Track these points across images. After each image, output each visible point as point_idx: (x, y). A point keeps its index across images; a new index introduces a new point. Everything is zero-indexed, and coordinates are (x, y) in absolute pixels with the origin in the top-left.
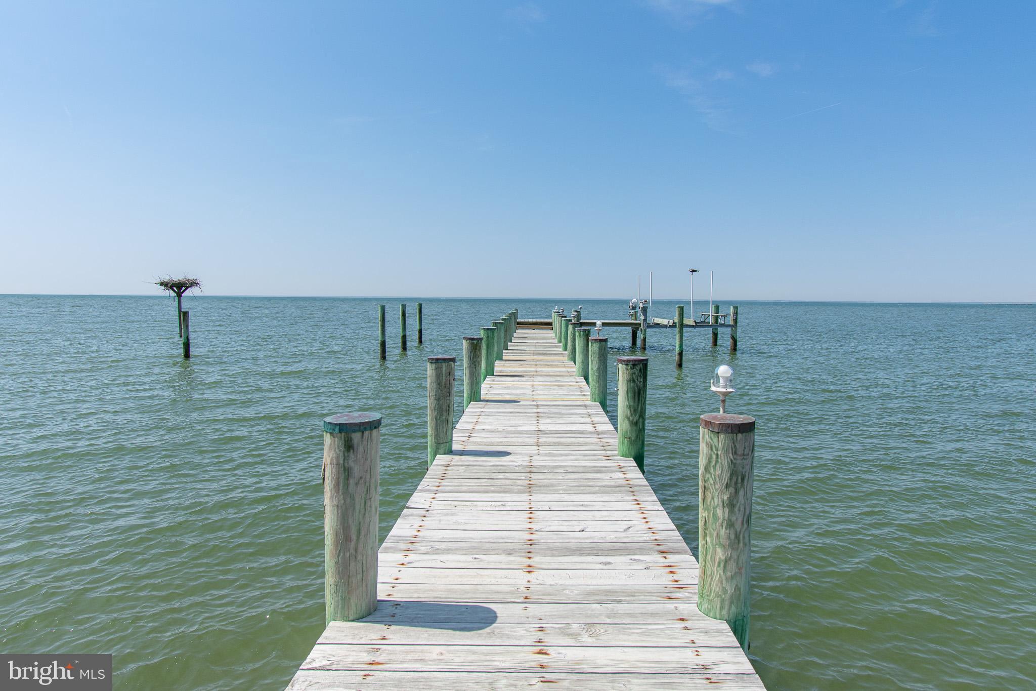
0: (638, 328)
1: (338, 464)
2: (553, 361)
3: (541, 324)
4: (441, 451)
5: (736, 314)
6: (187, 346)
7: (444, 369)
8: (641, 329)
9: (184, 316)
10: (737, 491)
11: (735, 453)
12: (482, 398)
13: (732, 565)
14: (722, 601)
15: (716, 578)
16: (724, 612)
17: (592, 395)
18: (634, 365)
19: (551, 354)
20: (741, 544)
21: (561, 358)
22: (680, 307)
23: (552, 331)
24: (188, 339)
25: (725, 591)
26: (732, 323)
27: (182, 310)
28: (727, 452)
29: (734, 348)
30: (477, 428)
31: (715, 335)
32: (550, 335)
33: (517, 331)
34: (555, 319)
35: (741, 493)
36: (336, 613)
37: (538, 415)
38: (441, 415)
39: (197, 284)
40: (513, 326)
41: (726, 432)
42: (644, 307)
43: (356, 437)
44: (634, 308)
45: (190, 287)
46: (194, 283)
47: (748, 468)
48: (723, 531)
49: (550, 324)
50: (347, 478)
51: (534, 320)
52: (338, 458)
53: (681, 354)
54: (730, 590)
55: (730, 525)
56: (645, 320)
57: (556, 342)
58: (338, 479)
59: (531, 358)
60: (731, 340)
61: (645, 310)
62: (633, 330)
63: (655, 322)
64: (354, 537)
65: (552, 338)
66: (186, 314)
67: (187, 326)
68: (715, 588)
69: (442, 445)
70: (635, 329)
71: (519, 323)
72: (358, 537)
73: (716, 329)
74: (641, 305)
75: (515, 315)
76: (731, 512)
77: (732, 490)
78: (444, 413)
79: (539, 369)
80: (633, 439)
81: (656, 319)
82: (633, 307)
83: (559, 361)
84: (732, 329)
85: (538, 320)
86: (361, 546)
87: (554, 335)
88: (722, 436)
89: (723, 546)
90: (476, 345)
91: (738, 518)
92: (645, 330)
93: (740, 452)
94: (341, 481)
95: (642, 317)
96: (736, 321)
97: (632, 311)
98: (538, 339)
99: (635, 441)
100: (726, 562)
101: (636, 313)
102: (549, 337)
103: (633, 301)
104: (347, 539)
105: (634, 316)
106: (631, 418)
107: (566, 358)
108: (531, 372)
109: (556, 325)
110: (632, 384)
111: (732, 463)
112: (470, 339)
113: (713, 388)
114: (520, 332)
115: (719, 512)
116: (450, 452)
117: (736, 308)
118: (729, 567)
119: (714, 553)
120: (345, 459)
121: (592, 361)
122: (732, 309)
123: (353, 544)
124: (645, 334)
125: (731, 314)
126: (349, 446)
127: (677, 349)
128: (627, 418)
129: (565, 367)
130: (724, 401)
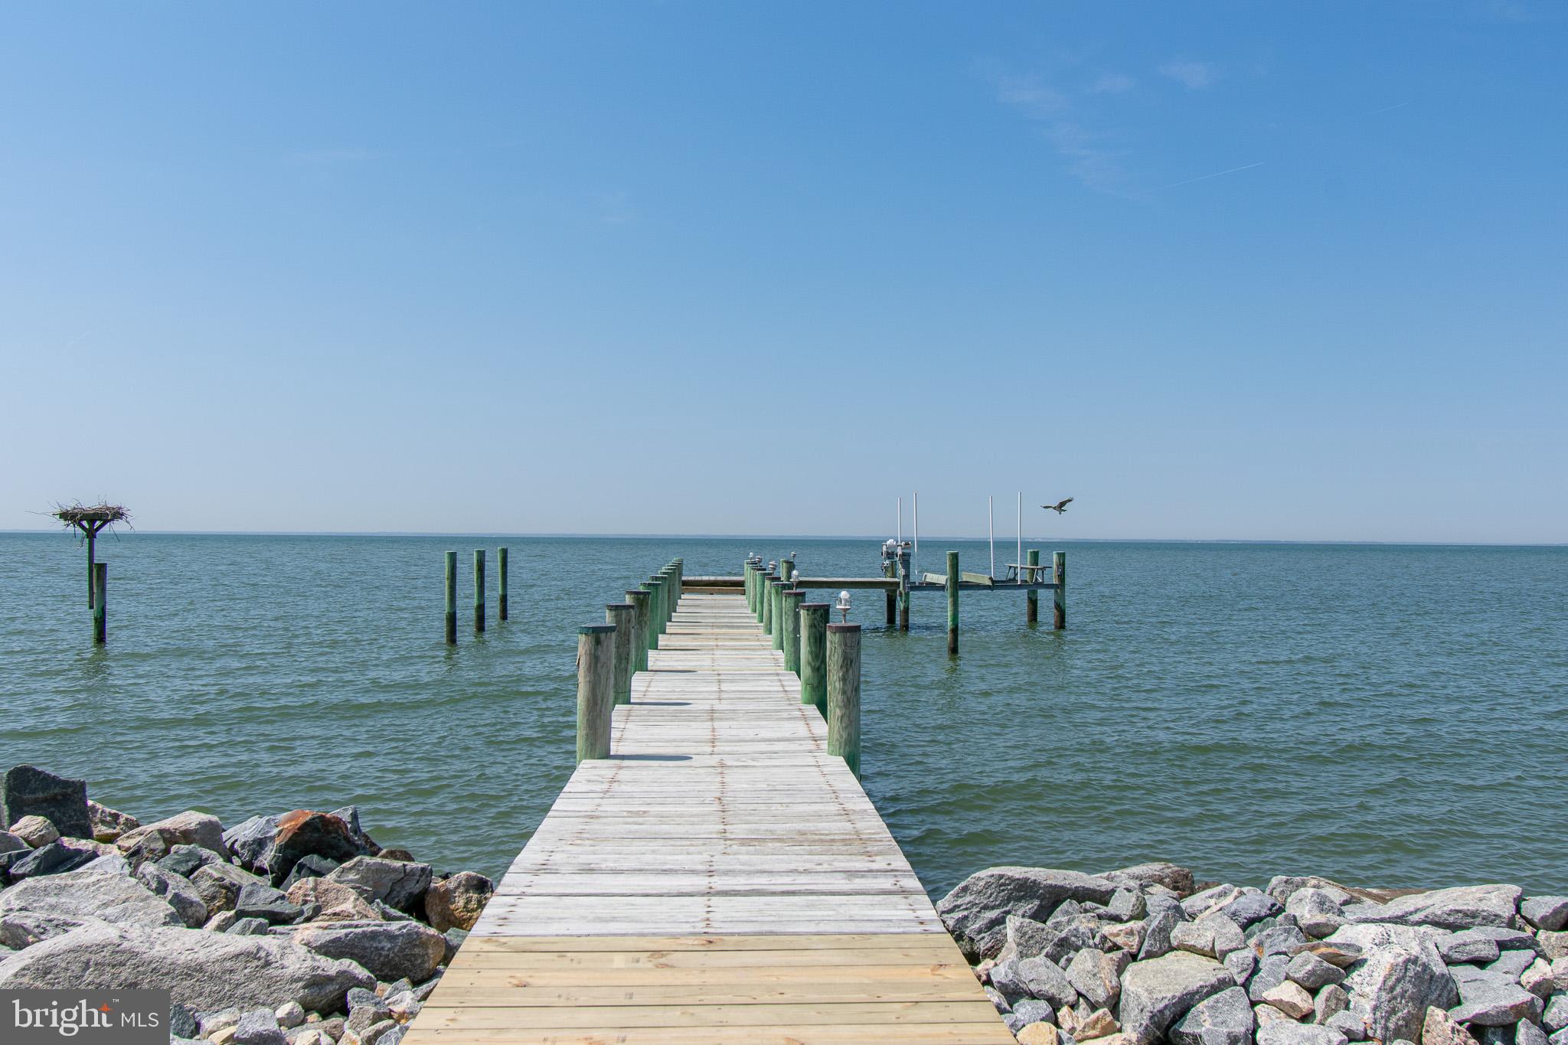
0: (895, 591)
1: (590, 654)
2: (741, 634)
3: (725, 584)
4: (620, 700)
5: (1062, 565)
6: (101, 623)
7: (624, 616)
8: (901, 593)
9: (98, 573)
10: (847, 671)
11: (846, 645)
12: (649, 668)
13: (846, 719)
14: (840, 743)
15: (836, 729)
16: (842, 751)
17: (787, 662)
18: (815, 610)
19: (738, 627)
20: (851, 706)
21: (755, 631)
22: (952, 554)
23: (744, 597)
24: (103, 610)
25: (841, 736)
26: (1055, 581)
27: (95, 562)
28: (840, 645)
29: (1061, 624)
30: (650, 689)
31: (1033, 603)
32: (740, 602)
33: (683, 596)
34: (749, 576)
35: (851, 671)
36: (586, 754)
37: (719, 681)
38: (621, 663)
39: (122, 514)
40: (677, 585)
41: (840, 632)
42: (904, 555)
43: (603, 636)
44: (890, 555)
45: (112, 520)
46: (118, 514)
47: (855, 655)
48: (840, 697)
49: (741, 584)
50: (596, 663)
51: (712, 578)
52: (590, 650)
53: (955, 631)
54: (845, 736)
55: (844, 692)
56: (907, 576)
57: (750, 612)
58: (590, 664)
59: (710, 631)
60: (1056, 611)
61: (906, 559)
62: (888, 595)
63: (928, 580)
64: (599, 702)
65: (742, 606)
66: (102, 567)
67: (103, 590)
68: (836, 736)
69: (621, 695)
70: (891, 589)
71: (685, 583)
72: (602, 704)
73: (1035, 592)
74: (899, 551)
75: (678, 568)
76: (844, 684)
77: (844, 669)
78: (624, 662)
79: (720, 643)
80: (815, 685)
81: (928, 574)
82: (888, 553)
83: (751, 634)
84: (1056, 592)
85: (720, 578)
86: (603, 709)
87: (746, 602)
88: (837, 635)
89: (840, 707)
90: (643, 600)
91: (849, 688)
92: (907, 594)
93: (849, 645)
94: (592, 665)
95: (901, 572)
96: (1062, 577)
97: (887, 562)
98: (718, 607)
99: (818, 687)
100: (842, 717)
101: (893, 564)
102: (738, 605)
103: (888, 543)
104: (595, 703)
105: (890, 569)
106: (813, 664)
107: (762, 631)
108: (709, 646)
109: (749, 586)
110: (814, 630)
111: (844, 652)
112: (636, 593)
113: (838, 607)
114: (687, 600)
115: (837, 684)
116: (628, 702)
117: (1062, 556)
118: (844, 721)
119: (835, 712)
120: (596, 650)
121: (787, 620)
122: (1055, 557)
123: (598, 707)
124: (907, 601)
125: (1055, 566)
126: (598, 642)
127: (949, 623)
128: (809, 664)
129: (758, 640)
130: (845, 616)
